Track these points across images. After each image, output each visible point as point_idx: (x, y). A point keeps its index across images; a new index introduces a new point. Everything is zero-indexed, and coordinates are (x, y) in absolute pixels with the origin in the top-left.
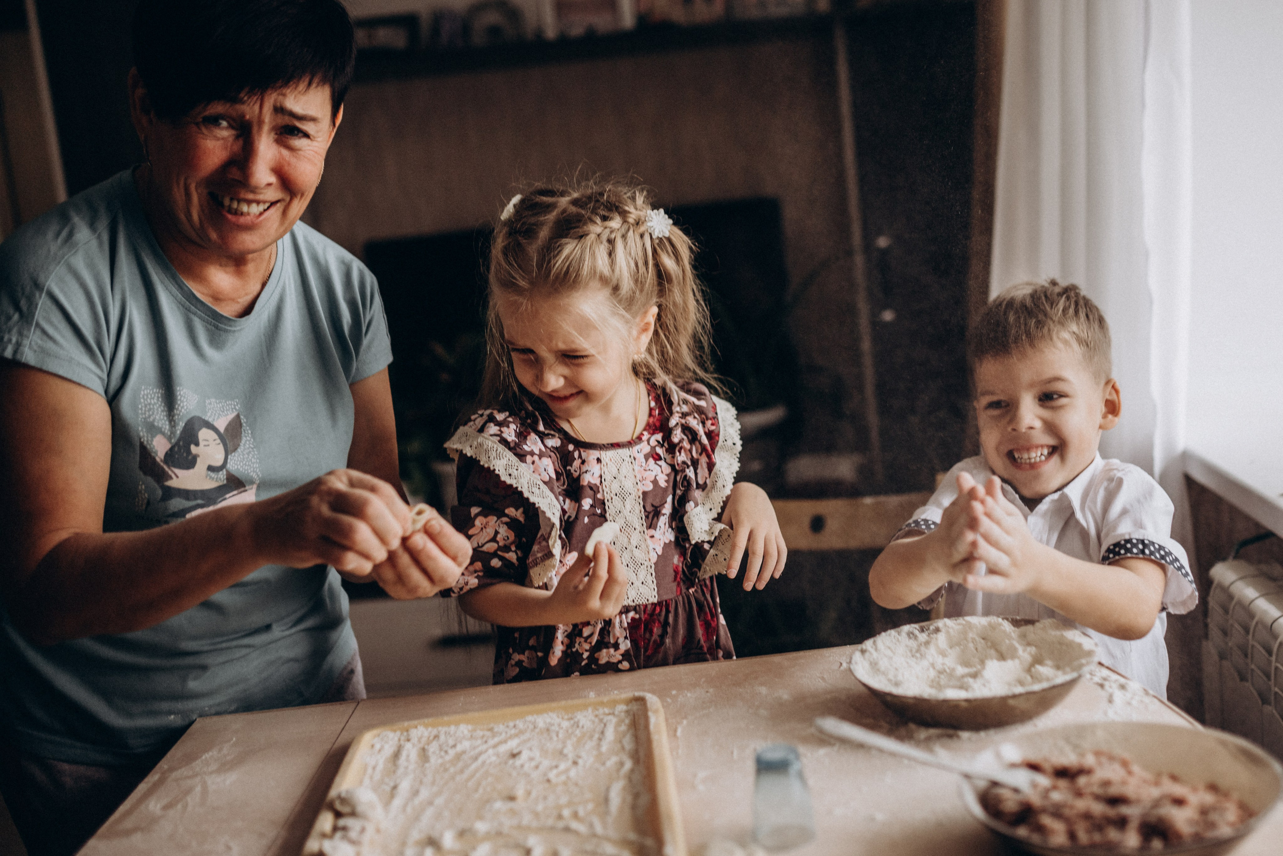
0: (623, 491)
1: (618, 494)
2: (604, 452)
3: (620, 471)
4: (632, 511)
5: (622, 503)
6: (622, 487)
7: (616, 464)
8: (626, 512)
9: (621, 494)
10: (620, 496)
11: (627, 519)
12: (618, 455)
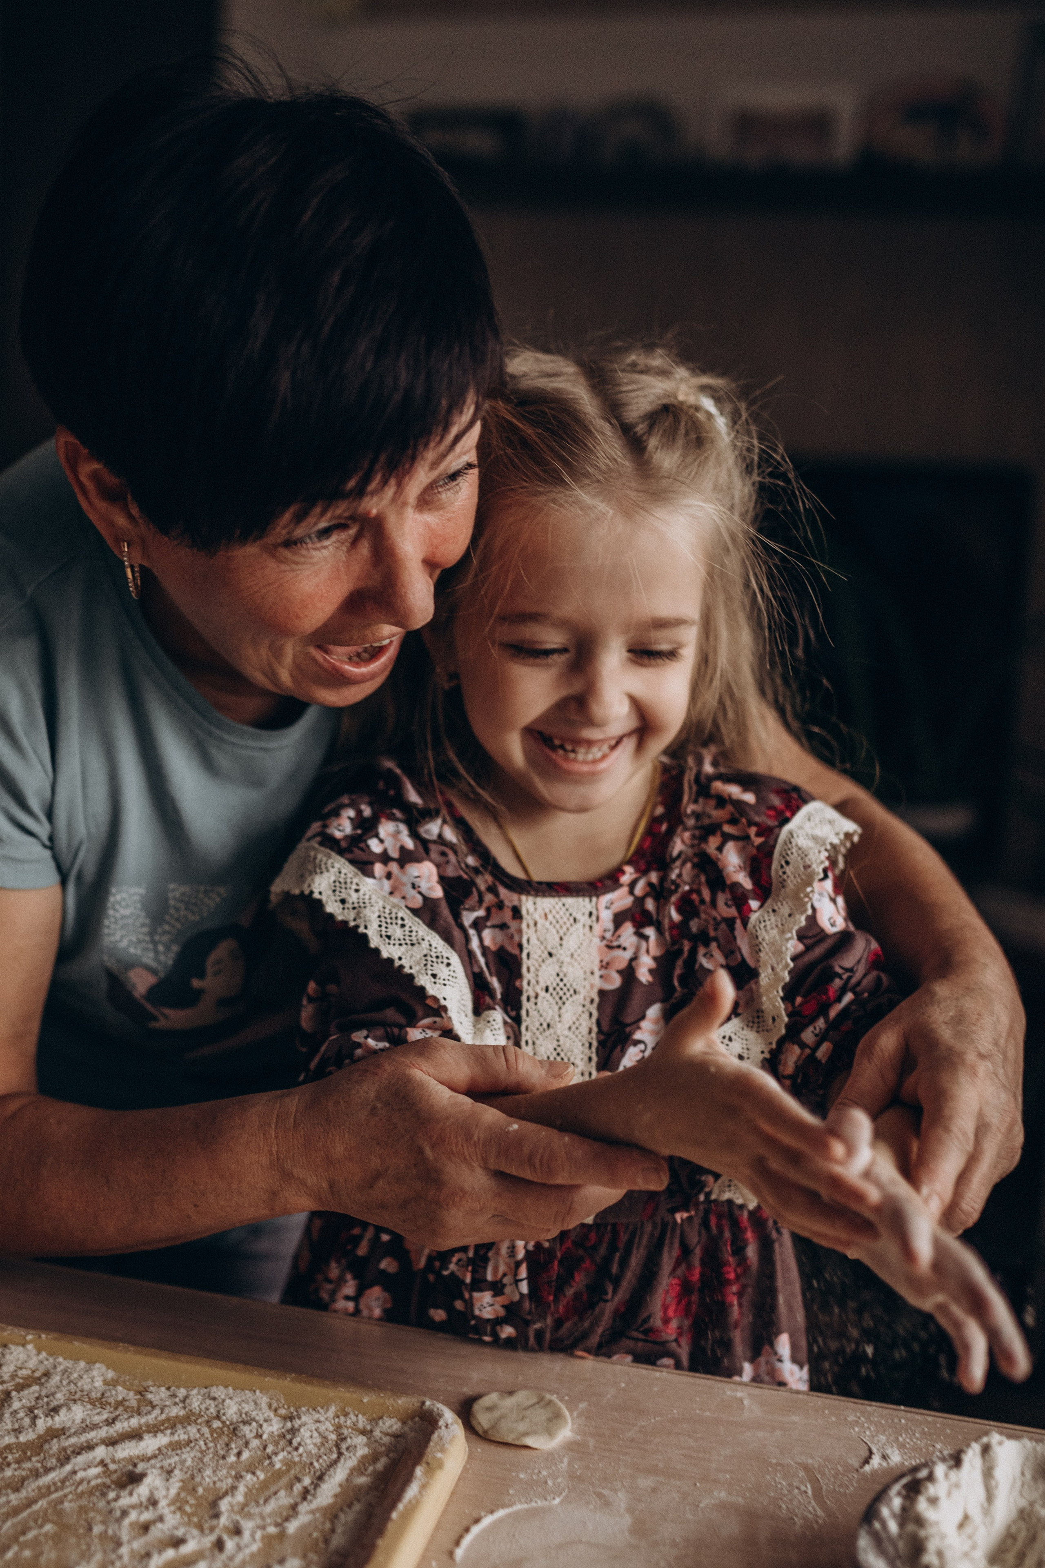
0: (561, 984)
1: (551, 990)
2: (531, 899)
3: (564, 942)
4: (573, 1028)
5: (556, 1008)
6: (561, 975)
7: (558, 926)
8: (561, 1029)
9: (558, 989)
10: (554, 993)
11: (561, 1043)
12: (564, 909)
